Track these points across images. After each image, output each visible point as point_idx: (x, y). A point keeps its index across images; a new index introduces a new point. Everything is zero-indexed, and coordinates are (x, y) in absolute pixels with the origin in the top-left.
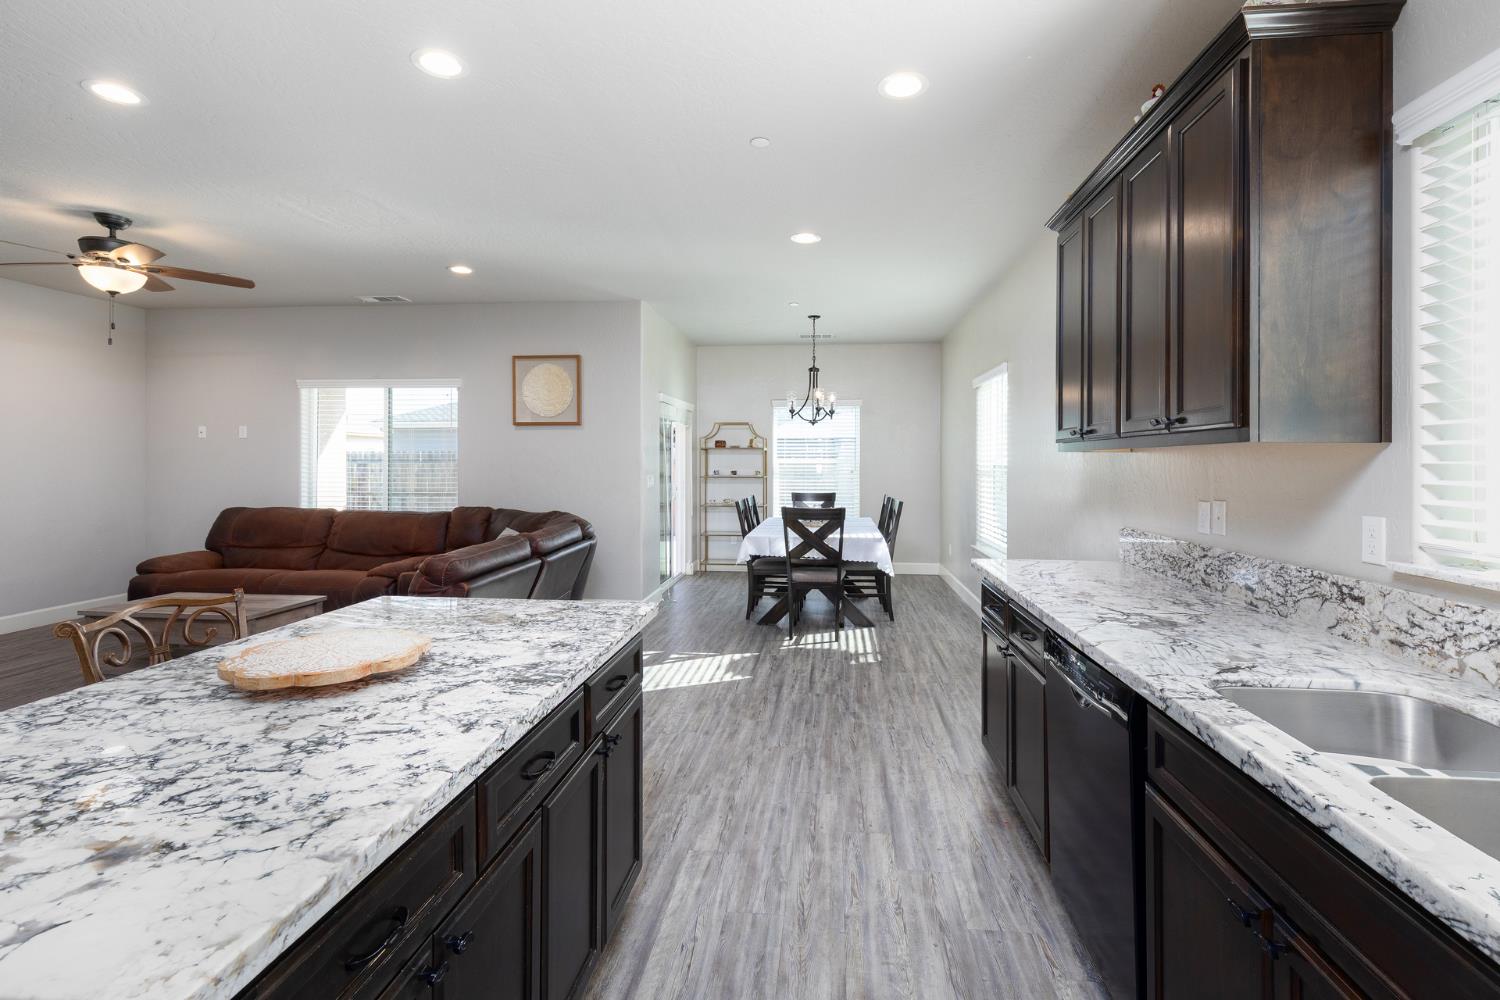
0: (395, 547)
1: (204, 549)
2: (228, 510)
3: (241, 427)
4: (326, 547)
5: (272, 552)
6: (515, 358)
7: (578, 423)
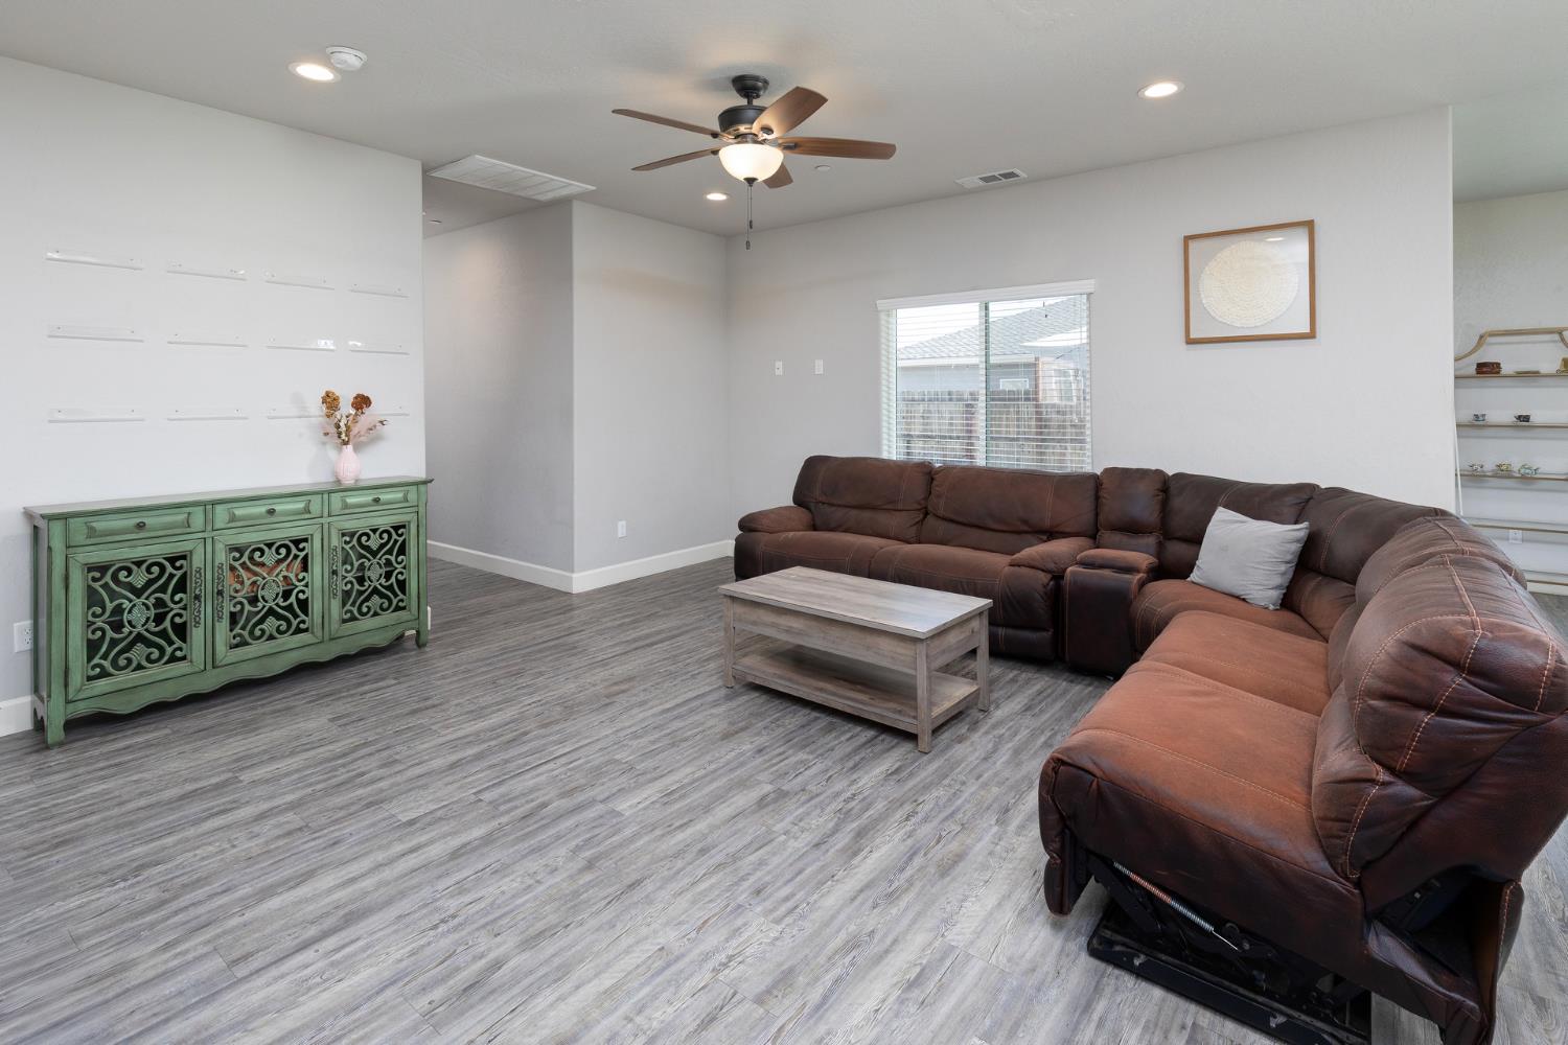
0: (1025, 522)
1: (790, 503)
2: (810, 458)
3: (817, 361)
4: (926, 514)
5: (867, 515)
6: (1187, 239)
7: (1311, 335)
